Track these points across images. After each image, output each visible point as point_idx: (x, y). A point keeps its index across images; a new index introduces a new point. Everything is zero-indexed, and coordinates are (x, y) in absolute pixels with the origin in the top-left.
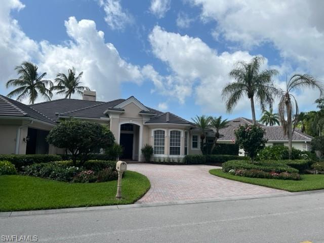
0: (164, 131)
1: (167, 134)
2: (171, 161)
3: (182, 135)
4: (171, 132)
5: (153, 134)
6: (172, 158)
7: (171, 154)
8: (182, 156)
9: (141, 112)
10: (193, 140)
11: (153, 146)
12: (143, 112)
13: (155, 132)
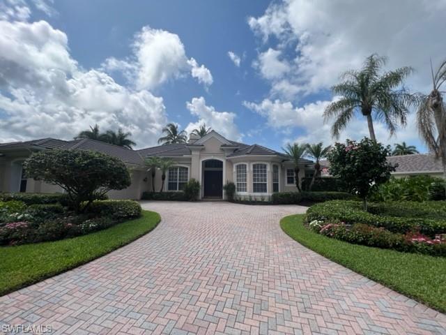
0: (246, 165)
1: (249, 168)
2: (253, 199)
3: (269, 169)
4: (254, 166)
5: (235, 170)
6: (255, 196)
7: (254, 191)
8: (268, 194)
9: (222, 146)
10: (288, 174)
11: (236, 183)
12: (225, 145)
13: (237, 166)
